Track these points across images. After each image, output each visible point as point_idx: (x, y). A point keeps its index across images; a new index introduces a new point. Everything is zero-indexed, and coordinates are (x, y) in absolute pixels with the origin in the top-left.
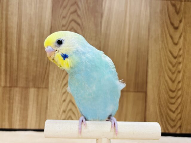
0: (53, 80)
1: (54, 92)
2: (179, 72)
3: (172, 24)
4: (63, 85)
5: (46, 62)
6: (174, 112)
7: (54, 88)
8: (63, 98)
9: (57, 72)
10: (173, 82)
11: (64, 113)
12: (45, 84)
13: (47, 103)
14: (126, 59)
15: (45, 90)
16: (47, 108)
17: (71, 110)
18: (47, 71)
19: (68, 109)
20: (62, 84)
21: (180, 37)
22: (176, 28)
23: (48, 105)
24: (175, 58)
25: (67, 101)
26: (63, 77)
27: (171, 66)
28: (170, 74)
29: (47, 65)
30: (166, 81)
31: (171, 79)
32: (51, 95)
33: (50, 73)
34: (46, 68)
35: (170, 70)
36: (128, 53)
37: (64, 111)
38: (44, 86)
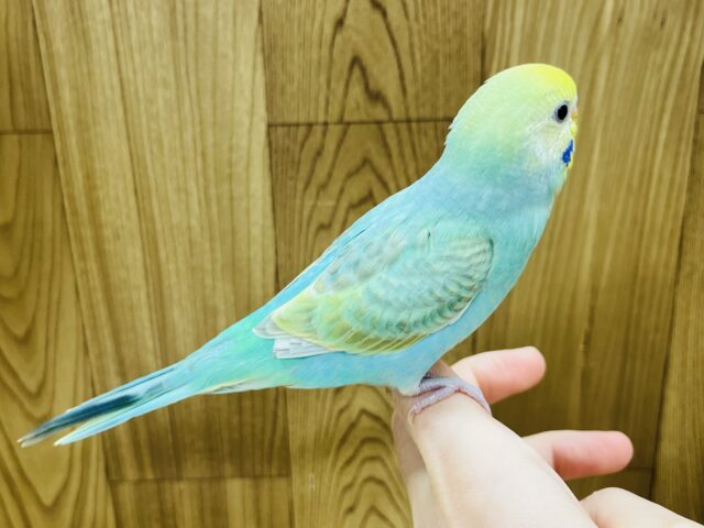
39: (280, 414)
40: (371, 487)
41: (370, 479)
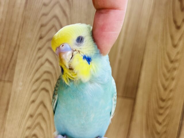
0: (20, 71)
1: (20, 88)
2: (173, 79)
3: (175, 22)
4: (33, 80)
5: (13, 44)
6: (160, 124)
7: (21, 83)
8: (32, 98)
9: (28, 61)
10: (165, 89)
11: (30, 119)
12: (8, 75)
13: (8, 104)
14: (119, 56)
15: (8, 85)
16: (7, 110)
17: (40, 114)
18: (14, 58)
19: (37, 112)
20: (33, 78)
21: (180, 39)
22: (178, 28)
23: (10, 106)
24: (172, 62)
25: (38, 102)
26: (36, 68)
27: (165, 71)
28: (164, 80)
29: (15, 48)
30: (158, 88)
31: (163, 86)
32: (15, 92)
33: (18, 61)
34: (13, 54)
35: (164, 75)
36: (122, 49)
37: (31, 116)
38: (6, 79)
39: (15, 54)
40: (44, 92)
41: (44, 89)
